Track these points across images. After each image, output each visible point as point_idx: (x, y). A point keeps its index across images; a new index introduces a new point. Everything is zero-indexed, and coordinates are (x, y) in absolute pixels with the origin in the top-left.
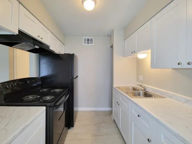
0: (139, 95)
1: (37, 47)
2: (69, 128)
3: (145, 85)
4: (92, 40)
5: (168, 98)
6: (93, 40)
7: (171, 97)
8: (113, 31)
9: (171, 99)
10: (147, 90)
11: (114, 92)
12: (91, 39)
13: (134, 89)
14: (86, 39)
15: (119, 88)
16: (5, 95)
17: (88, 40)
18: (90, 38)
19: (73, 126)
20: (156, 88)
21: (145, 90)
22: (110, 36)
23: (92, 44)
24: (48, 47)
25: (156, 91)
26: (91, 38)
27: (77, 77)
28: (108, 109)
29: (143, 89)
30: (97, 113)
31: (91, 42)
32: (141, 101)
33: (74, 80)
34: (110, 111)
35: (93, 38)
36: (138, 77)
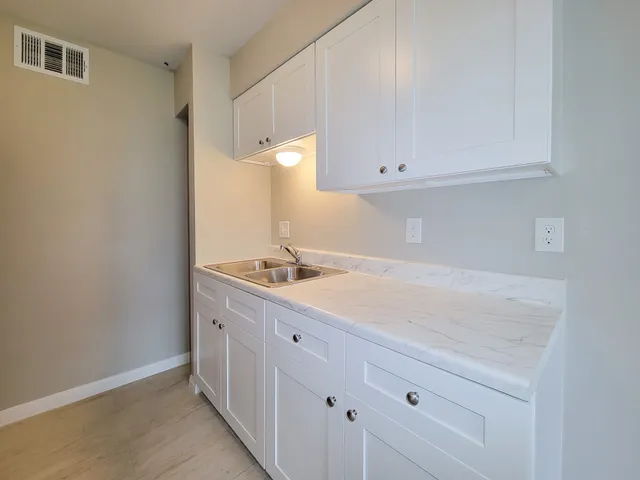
0: (283, 279)
3: (298, 248)
4: (76, 58)
5: (351, 272)
6: (86, 59)
7: (356, 267)
9: (357, 273)
10: (304, 261)
11: (197, 288)
13: (266, 265)
14: (36, 40)
17: (53, 52)
18: (64, 45)
20: (324, 252)
21: (297, 260)
28: (175, 361)
29: (294, 260)
34: (184, 365)
35: (86, 52)
36: (275, 229)
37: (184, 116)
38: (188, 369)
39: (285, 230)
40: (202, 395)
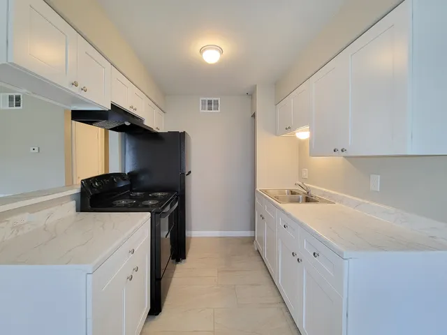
0: (298, 201)
1: (127, 124)
2: (178, 261)
3: (308, 185)
4: (216, 103)
5: (337, 204)
6: (219, 102)
8: (254, 88)
9: (341, 205)
10: (312, 193)
12: (214, 101)
13: (293, 193)
14: (205, 101)
15: (265, 191)
16: (92, 196)
17: (210, 102)
18: (213, 99)
19: (185, 258)
21: (308, 193)
22: (251, 95)
23: (217, 111)
24: (141, 120)
25: (324, 194)
26: (216, 99)
27: (190, 172)
28: (248, 234)
29: (305, 192)
30: (226, 241)
31: (216, 106)
32: (297, 210)
33: (186, 177)
34: (251, 237)
35: (219, 99)
36: (300, 172)
37: (254, 116)
38: (253, 238)
39: (305, 174)
40: (258, 251)
